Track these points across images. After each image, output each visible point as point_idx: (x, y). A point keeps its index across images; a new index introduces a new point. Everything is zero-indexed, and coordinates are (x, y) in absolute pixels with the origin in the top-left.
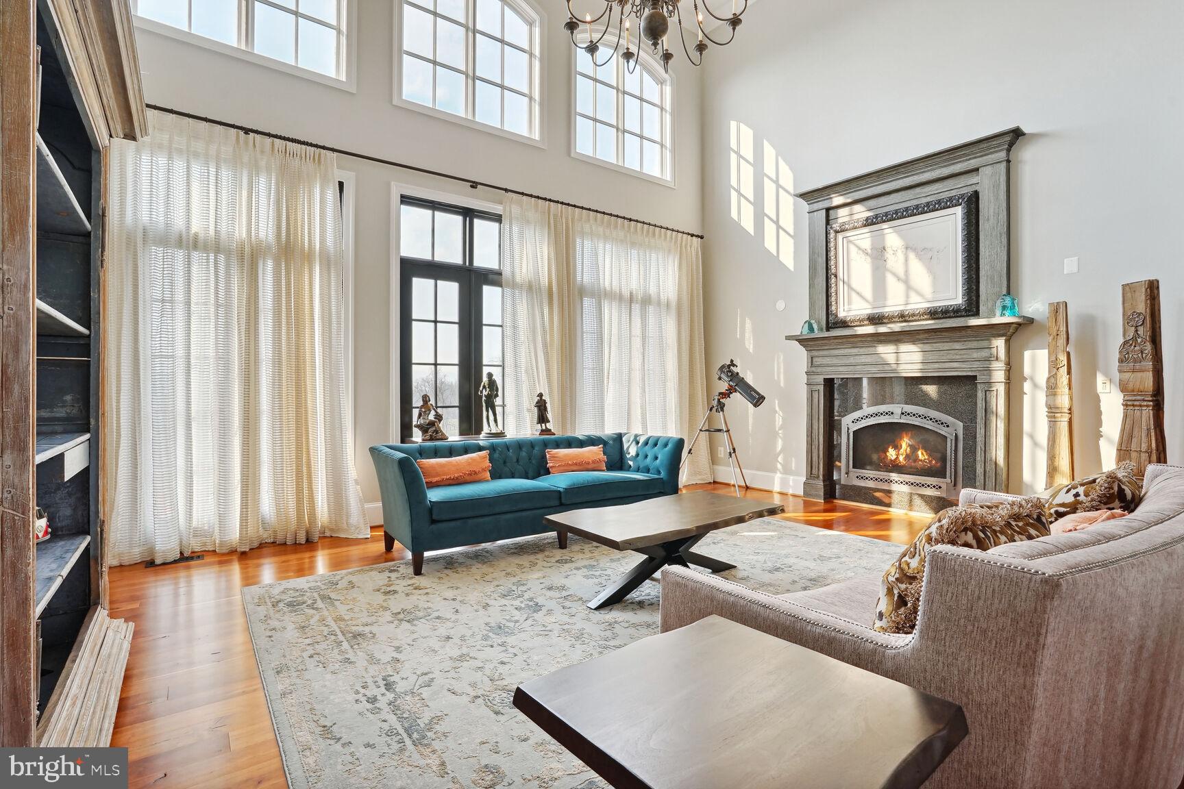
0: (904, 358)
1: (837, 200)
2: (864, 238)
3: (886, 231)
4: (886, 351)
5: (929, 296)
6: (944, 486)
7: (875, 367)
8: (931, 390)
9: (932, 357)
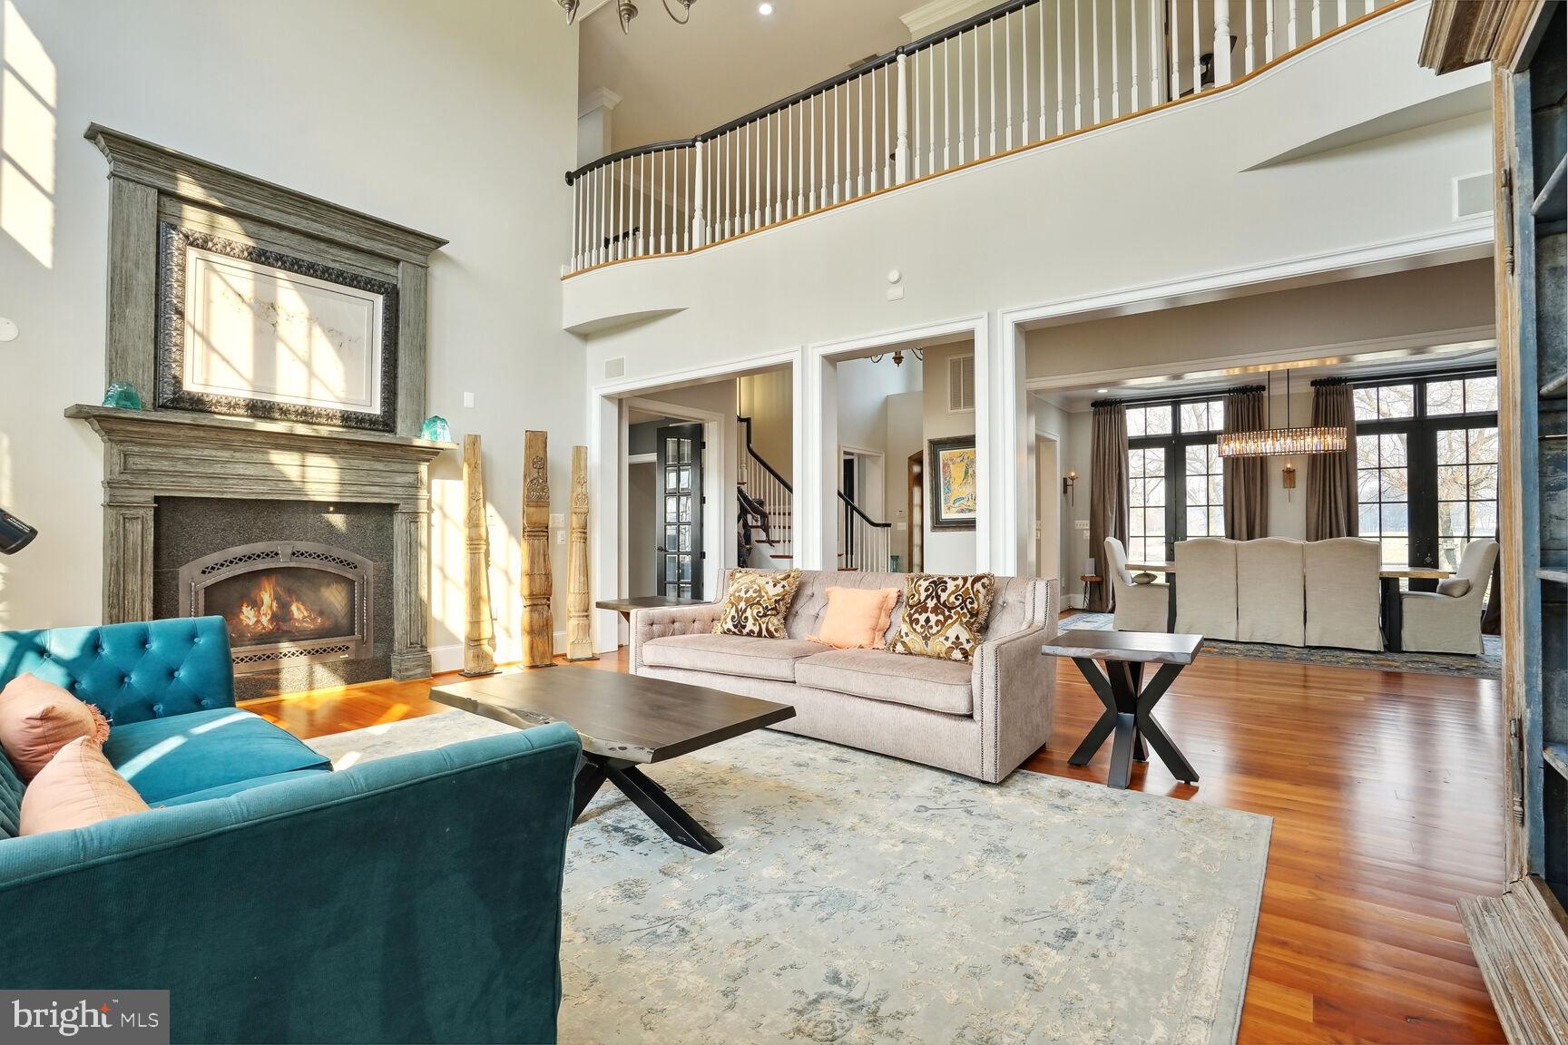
0: (312, 474)
1: (188, 188)
2: (242, 276)
3: (280, 282)
4: (286, 462)
5: (342, 395)
6: (352, 646)
7: (263, 485)
8: (338, 520)
9: (351, 477)
